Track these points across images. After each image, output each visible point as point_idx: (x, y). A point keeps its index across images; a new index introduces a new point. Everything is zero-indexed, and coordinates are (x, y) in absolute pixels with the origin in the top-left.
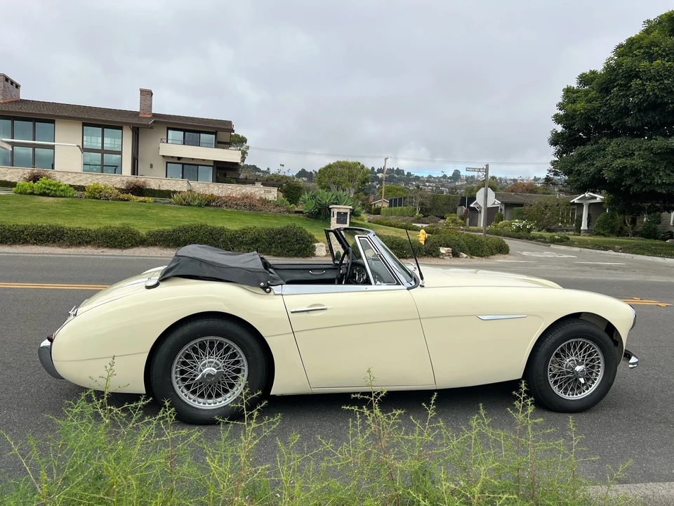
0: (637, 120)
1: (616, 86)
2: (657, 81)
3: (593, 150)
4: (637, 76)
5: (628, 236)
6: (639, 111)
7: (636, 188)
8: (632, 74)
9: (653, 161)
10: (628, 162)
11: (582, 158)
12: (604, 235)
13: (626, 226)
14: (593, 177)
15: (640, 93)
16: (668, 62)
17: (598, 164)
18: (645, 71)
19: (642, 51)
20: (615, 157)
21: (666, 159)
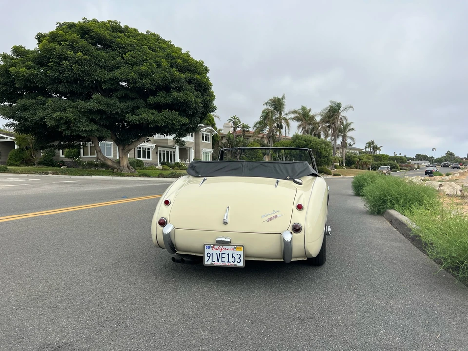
0: (66, 87)
1: (51, 62)
2: (79, 65)
3: (33, 104)
4: (66, 59)
5: (34, 165)
6: (67, 82)
7: (68, 133)
8: (62, 58)
9: (78, 116)
10: (64, 114)
11: (25, 108)
12: (16, 165)
13: (33, 158)
14: (36, 123)
15: (69, 71)
16: (85, 55)
17: (41, 113)
18: (71, 57)
19: (67, 43)
20: (54, 111)
21: (85, 115)
